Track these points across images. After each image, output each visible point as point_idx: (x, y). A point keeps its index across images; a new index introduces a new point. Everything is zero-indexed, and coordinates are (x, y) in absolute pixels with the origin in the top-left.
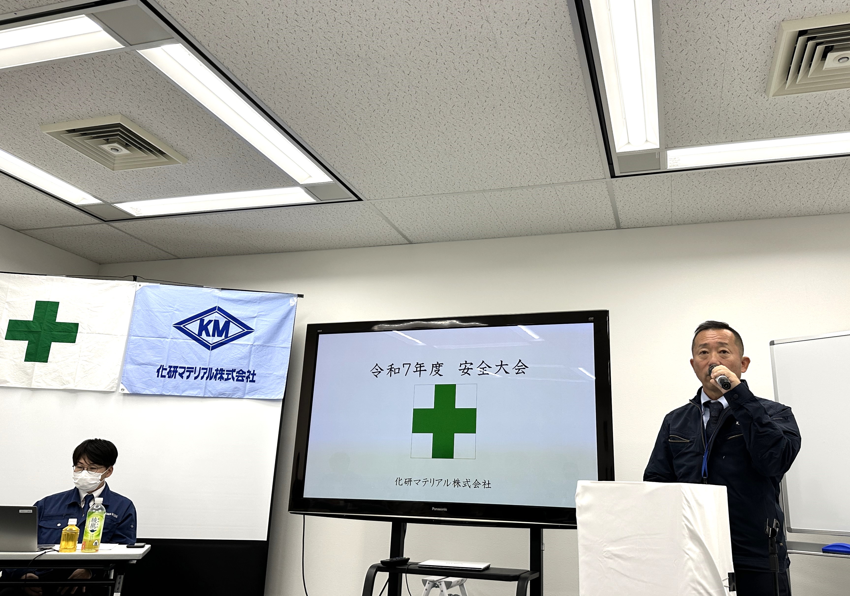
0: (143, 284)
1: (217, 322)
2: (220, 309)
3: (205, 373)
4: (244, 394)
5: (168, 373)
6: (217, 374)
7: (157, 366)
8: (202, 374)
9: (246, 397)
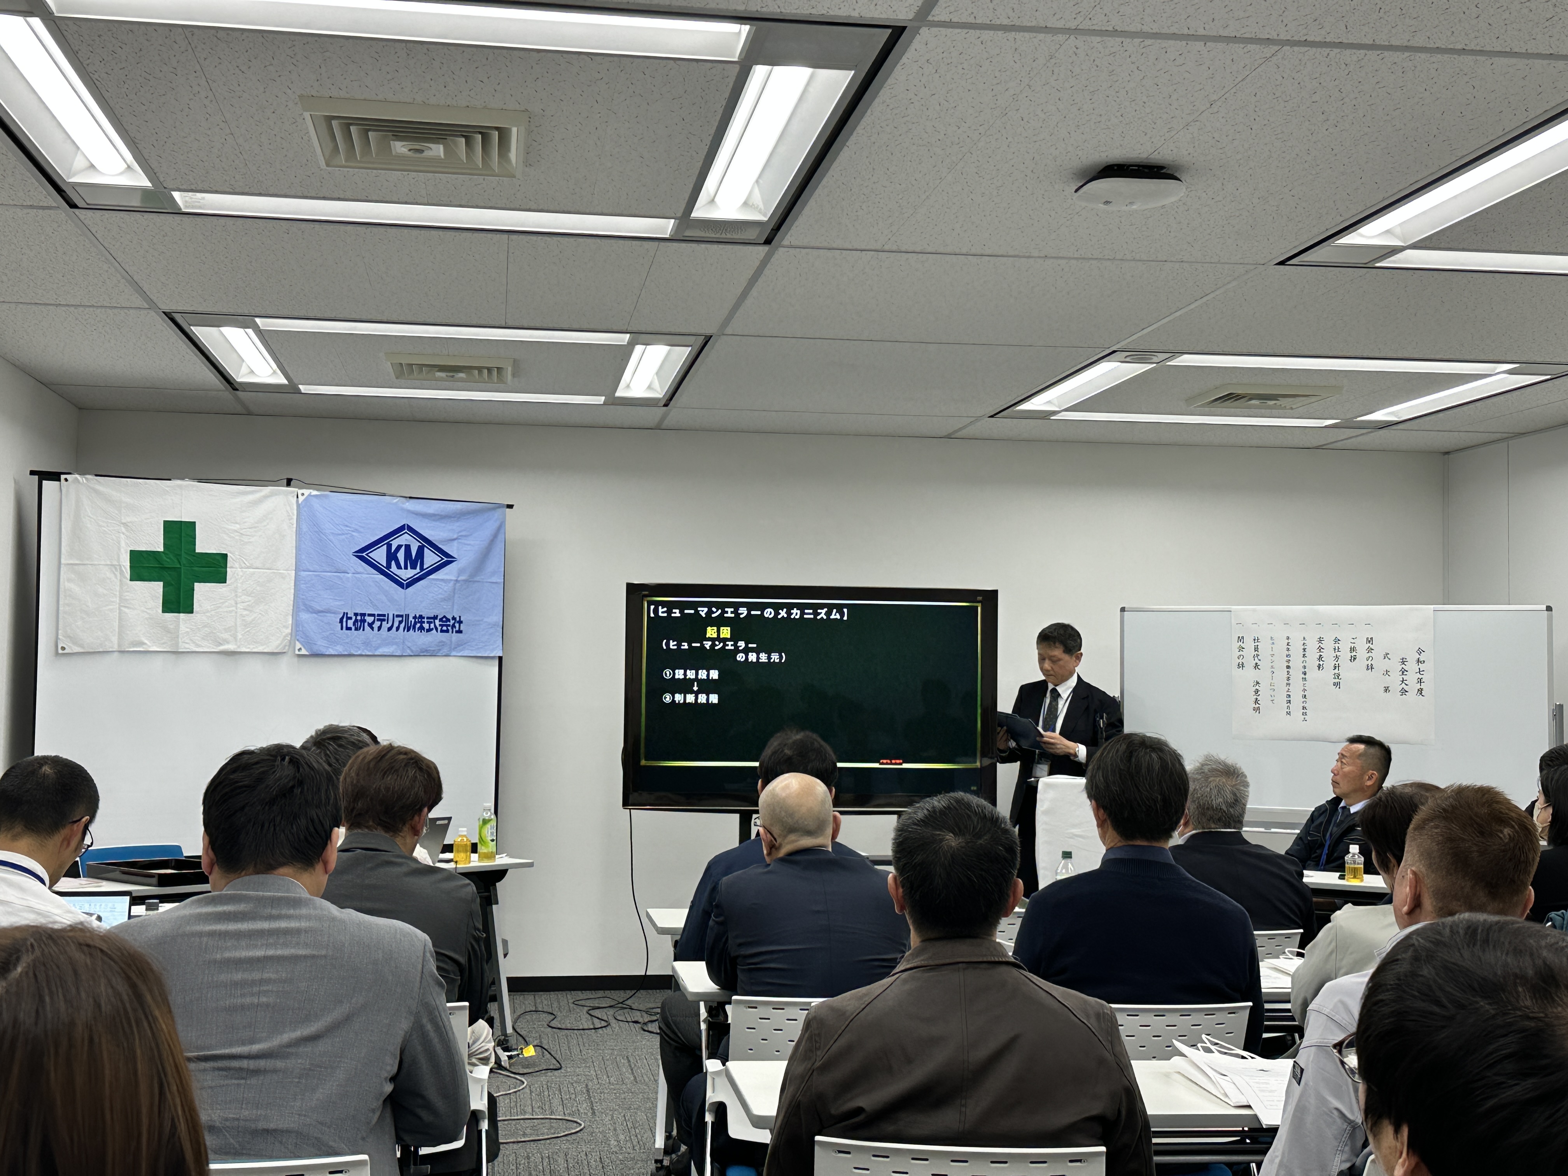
0: (307, 492)
1: (408, 547)
2: (410, 529)
3: (400, 622)
4: (451, 650)
5: (354, 624)
6: (415, 623)
7: (339, 613)
8: (396, 624)
9: (454, 653)
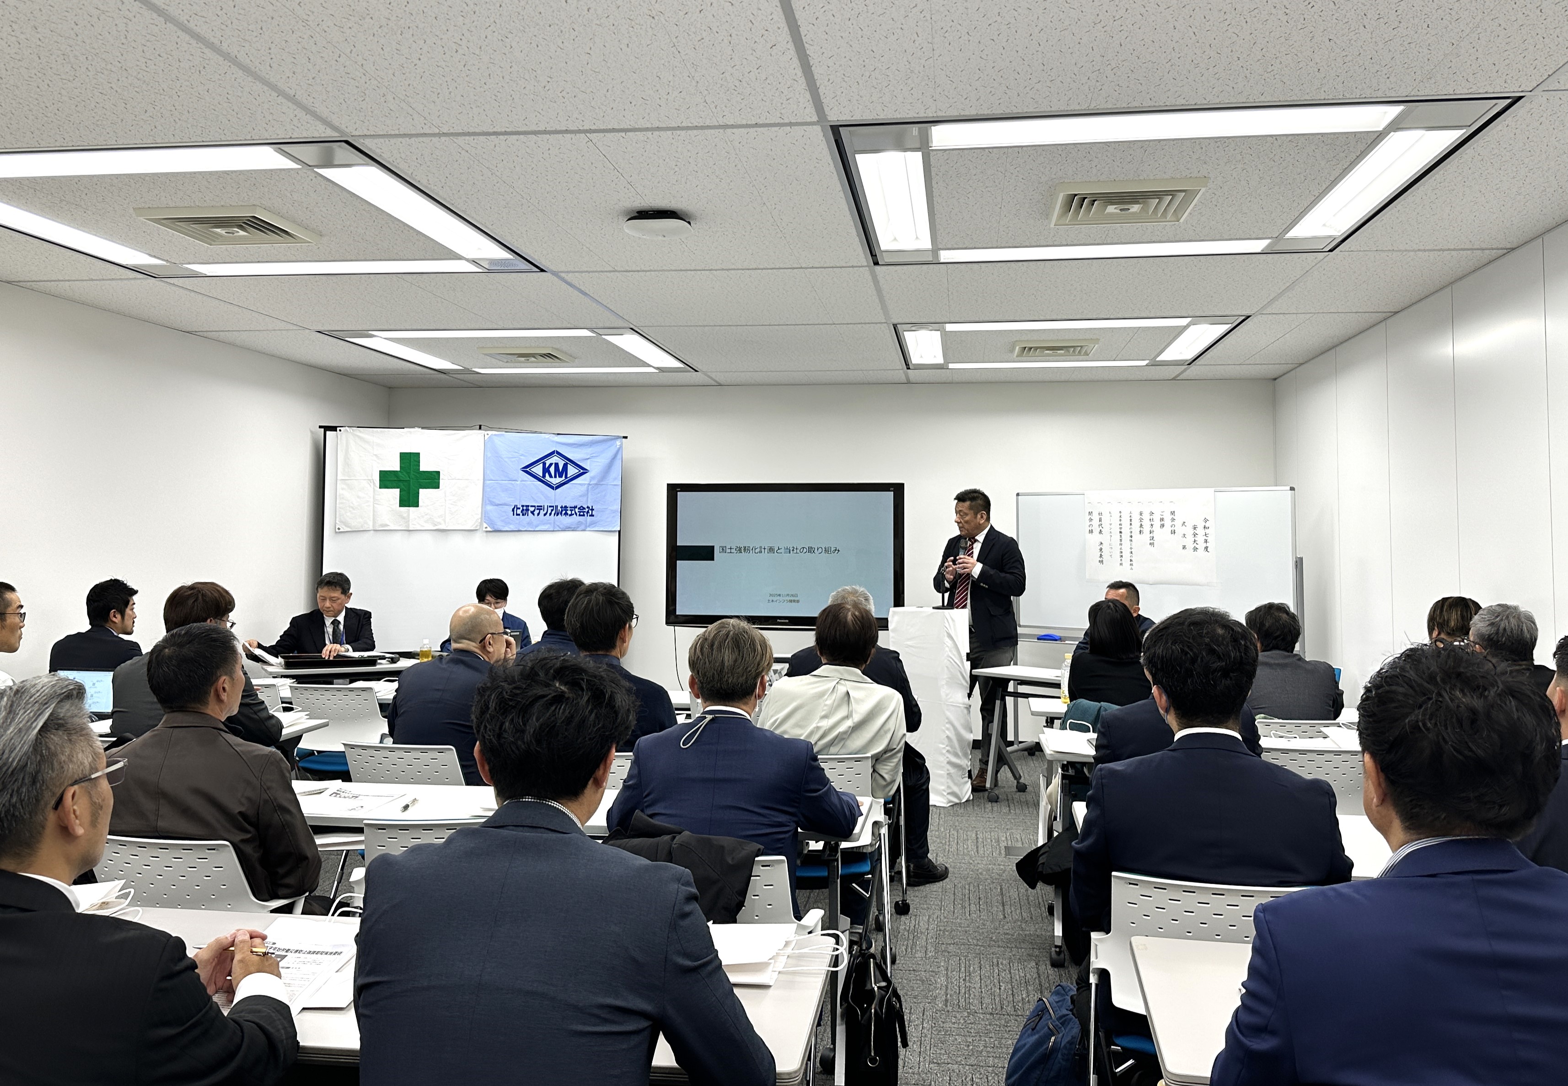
0: (490, 433)
1: (557, 465)
2: (558, 453)
3: (552, 510)
4: (586, 527)
5: (522, 512)
6: (562, 511)
7: (511, 505)
8: (549, 512)
9: (588, 529)
